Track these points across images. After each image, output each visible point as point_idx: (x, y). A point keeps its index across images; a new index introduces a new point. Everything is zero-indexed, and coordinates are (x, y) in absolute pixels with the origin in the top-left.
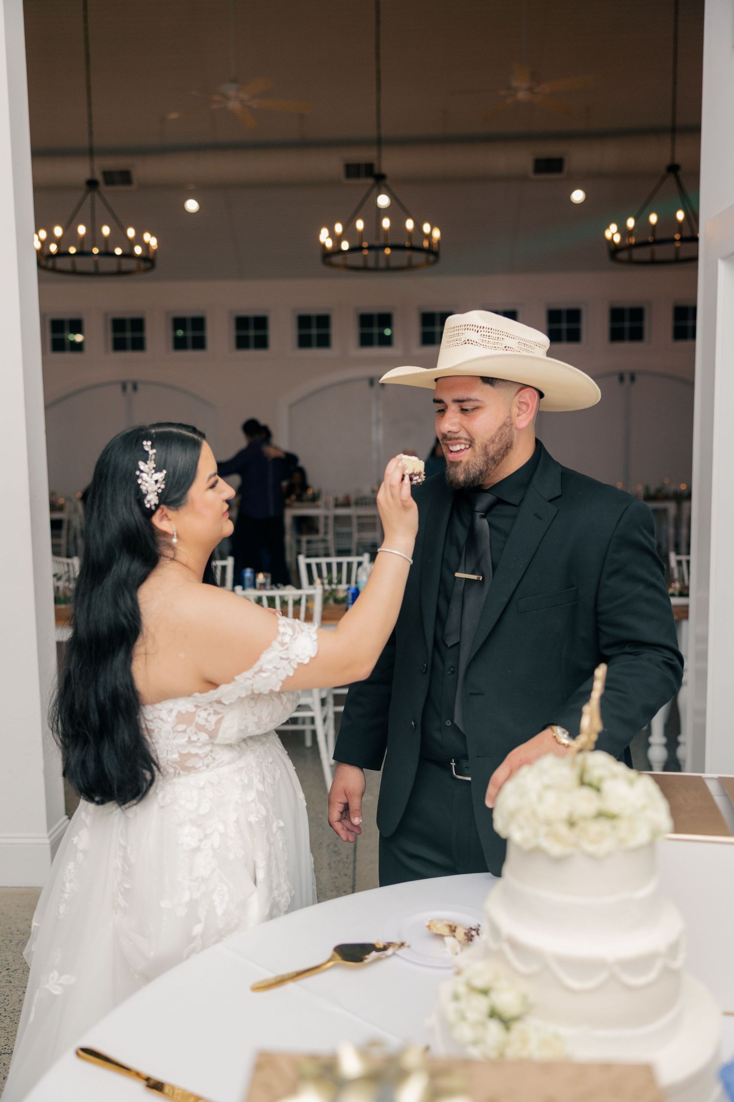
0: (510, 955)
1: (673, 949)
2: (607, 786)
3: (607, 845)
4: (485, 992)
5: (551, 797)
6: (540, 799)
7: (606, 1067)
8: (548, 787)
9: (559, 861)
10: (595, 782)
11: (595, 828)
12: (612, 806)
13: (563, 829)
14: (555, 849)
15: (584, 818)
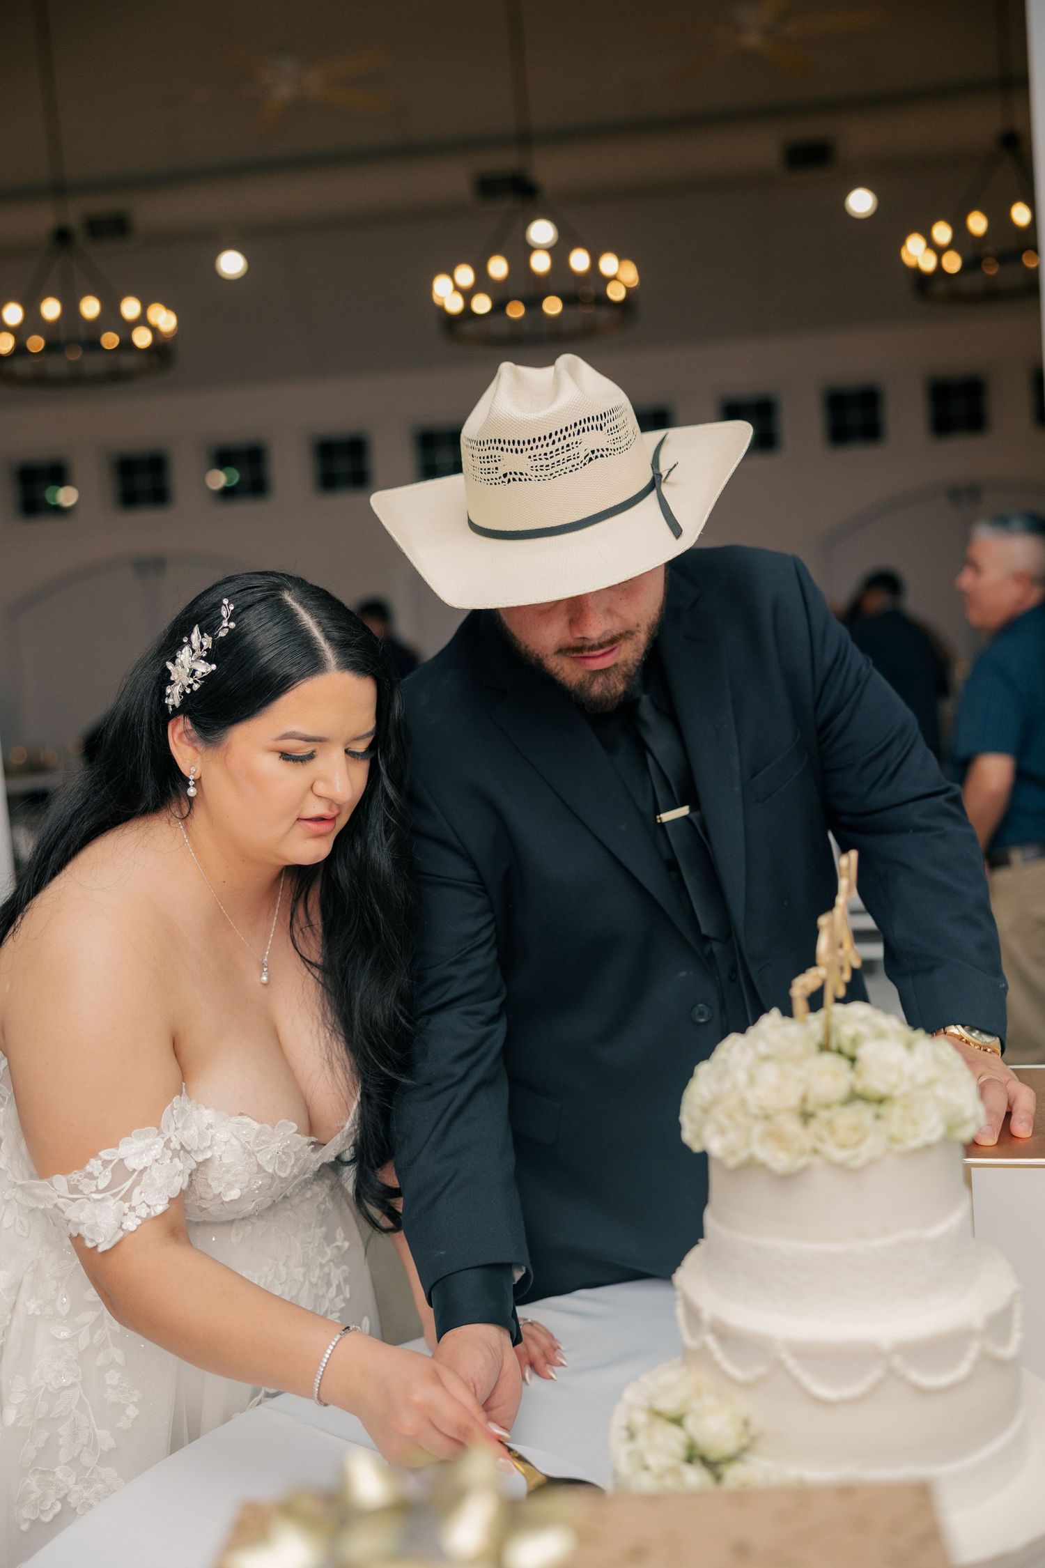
0: (719, 1355)
1: (999, 1323)
2: (866, 1052)
3: (870, 1147)
4: (677, 1421)
5: (769, 1073)
6: (752, 1080)
7: (845, 1491)
8: (766, 1058)
9: (787, 1180)
10: (846, 1046)
11: (846, 1118)
12: (875, 1081)
13: (791, 1126)
14: (780, 1160)
15: (828, 1106)
